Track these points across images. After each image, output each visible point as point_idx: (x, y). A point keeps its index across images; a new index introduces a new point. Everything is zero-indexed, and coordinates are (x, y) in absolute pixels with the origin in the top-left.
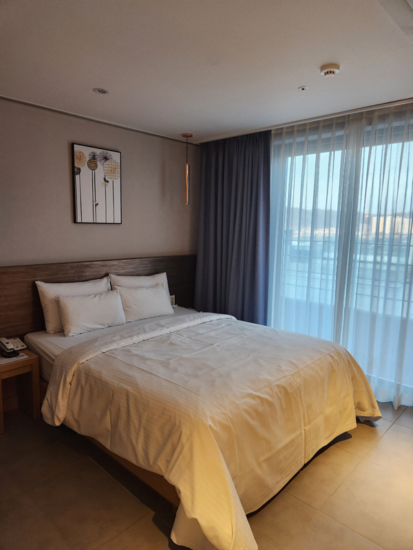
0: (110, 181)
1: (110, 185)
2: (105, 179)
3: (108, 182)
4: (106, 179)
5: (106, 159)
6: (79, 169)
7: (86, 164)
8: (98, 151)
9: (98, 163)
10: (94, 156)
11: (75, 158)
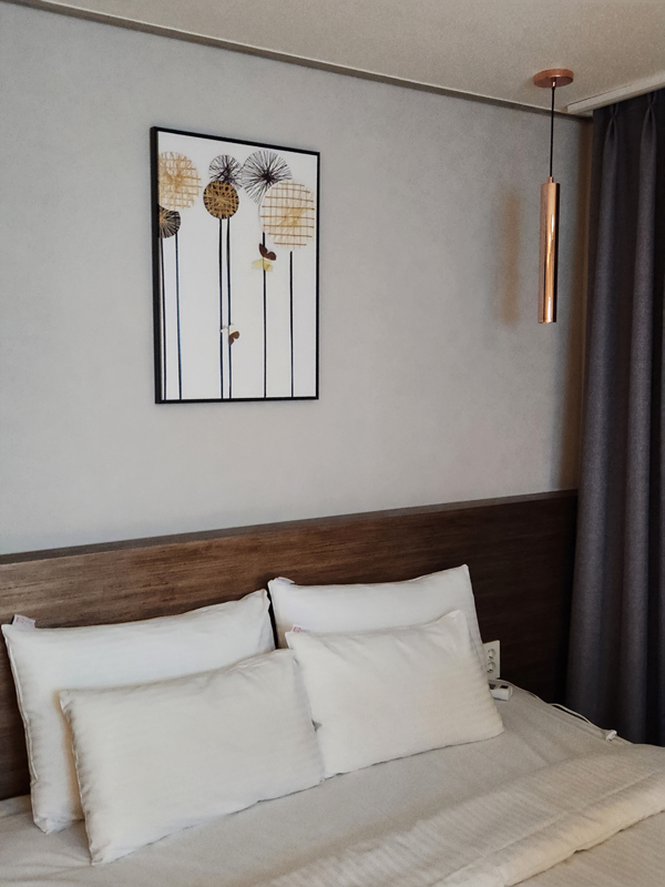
0: (282, 255)
1: (279, 267)
2: (263, 249)
3: (272, 256)
4: (269, 247)
5: (268, 177)
6: (175, 217)
7: (200, 200)
8: (240, 154)
9: (241, 193)
10: (228, 170)
11: (161, 179)
